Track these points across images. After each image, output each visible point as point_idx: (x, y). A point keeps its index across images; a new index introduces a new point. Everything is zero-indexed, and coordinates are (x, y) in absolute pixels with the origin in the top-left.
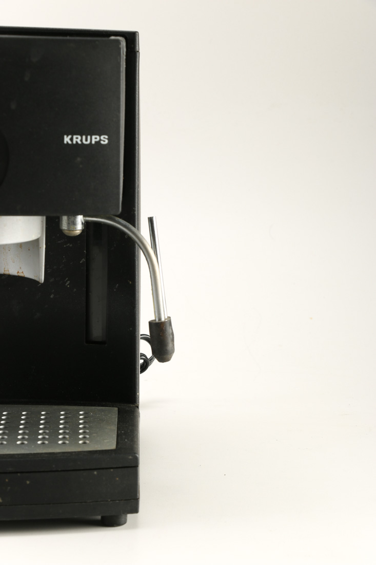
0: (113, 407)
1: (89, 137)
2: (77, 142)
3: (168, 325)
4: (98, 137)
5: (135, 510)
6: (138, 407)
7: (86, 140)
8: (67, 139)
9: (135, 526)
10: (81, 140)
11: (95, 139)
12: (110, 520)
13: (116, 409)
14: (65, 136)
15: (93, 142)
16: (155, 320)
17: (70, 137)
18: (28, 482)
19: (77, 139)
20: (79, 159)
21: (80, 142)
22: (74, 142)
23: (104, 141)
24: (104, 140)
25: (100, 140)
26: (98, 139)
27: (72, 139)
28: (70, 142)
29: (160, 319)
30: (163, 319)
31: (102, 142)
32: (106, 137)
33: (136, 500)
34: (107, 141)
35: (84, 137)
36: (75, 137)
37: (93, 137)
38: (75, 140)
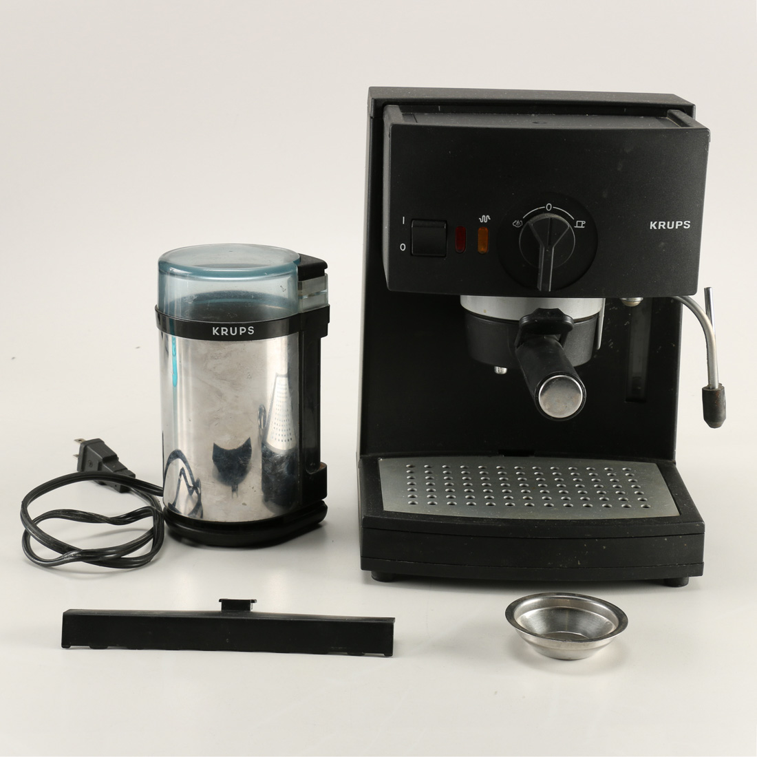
0: (651, 462)
1: (673, 222)
2: (661, 227)
4: (681, 222)
5: (700, 573)
6: (675, 463)
7: (670, 226)
8: (652, 225)
10: (666, 226)
11: (678, 224)
12: (674, 581)
13: (655, 465)
14: (651, 223)
15: (677, 228)
16: (708, 387)
17: (656, 223)
18: (604, 547)
19: (662, 225)
20: (663, 244)
21: (664, 228)
22: (659, 228)
23: (687, 226)
24: (687, 225)
25: (683, 225)
26: (681, 224)
27: (657, 225)
28: (655, 228)
29: (714, 388)
30: (716, 388)
31: (685, 227)
32: (689, 222)
33: (702, 564)
34: (689, 226)
35: (669, 222)
36: (660, 223)
37: (677, 222)
38: (660, 225)
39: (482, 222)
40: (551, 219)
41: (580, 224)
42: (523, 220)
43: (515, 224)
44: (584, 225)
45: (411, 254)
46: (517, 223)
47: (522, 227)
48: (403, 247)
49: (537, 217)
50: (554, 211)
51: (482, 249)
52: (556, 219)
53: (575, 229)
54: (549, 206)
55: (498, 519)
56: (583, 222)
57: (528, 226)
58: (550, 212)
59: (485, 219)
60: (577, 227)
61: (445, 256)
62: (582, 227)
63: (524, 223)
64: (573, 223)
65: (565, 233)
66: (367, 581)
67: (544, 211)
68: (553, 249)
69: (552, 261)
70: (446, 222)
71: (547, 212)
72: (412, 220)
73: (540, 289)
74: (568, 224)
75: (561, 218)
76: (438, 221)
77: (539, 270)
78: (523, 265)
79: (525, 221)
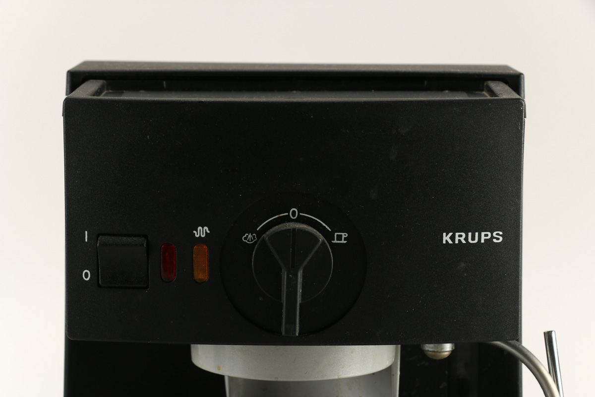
1: (477, 234)
2: (459, 240)
4: (489, 234)
7: (473, 239)
8: (446, 238)
10: (466, 239)
11: (484, 236)
14: (444, 234)
15: (483, 241)
17: (450, 234)
19: (460, 237)
20: (463, 265)
21: (464, 242)
22: (457, 242)
23: (498, 239)
24: (498, 237)
25: (492, 237)
26: (489, 237)
27: (453, 238)
28: (450, 242)
31: (495, 240)
32: (501, 233)
34: (501, 239)
35: (470, 234)
36: (457, 234)
37: (483, 234)
38: (457, 238)
39: (197, 236)
40: (294, 229)
41: (339, 238)
42: (256, 232)
43: (245, 238)
44: (345, 239)
45: (99, 286)
47: (256, 243)
48: (87, 275)
49: (277, 227)
50: (300, 220)
51: (201, 275)
52: (300, 230)
53: (332, 245)
54: (294, 213)
56: (344, 235)
57: (264, 241)
58: (294, 221)
59: (201, 232)
60: (335, 241)
61: (147, 287)
62: (343, 241)
63: (259, 237)
64: (329, 236)
65: (315, 249)
67: (287, 219)
68: (300, 274)
69: (300, 291)
70: (146, 237)
71: (290, 220)
72: (99, 235)
73: (283, 333)
74: (321, 238)
75: (310, 229)
76: (135, 236)
77: (282, 304)
78: (261, 299)
79: (260, 234)
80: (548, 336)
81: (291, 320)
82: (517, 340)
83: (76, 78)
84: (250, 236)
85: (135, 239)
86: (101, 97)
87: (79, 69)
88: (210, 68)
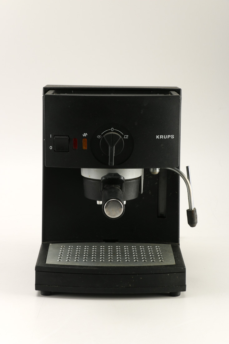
0: (169, 244)
1: (166, 136)
3: (195, 212)
4: (170, 136)
5: (184, 290)
6: (179, 244)
7: (165, 137)
8: (157, 137)
9: (184, 297)
10: (163, 137)
11: (169, 136)
12: (174, 294)
13: (170, 245)
15: (168, 138)
16: (189, 209)
17: (159, 136)
18: (141, 278)
19: (162, 137)
20: (162, 145)
21: (163, 138)
22: (160, 138)
25: (171, 137)
27: (159, 137)
28: (159, 138)
29: (191, 209)
30: (193, 209)
31: (172, 138)
33: (185, 286)
34: (173, 137)
35: (164, 136)
36: (161, 136)
37: (168, 136)
38: (161, 137)
40: (112, 134)
41: (126, 137)
43: (98, 137)
45: (55, 151)
46: (99, 137)
47: (101, 138)
48: (51, 148)
49: (107, 133)
50: (114, 131)
51: (85, 148)
52: (114, 134)
53: (124, 139)
54: (112, 129)
55: (95, 266)
56: (127, 136)
57: (103, 137)
58: (112, 131)
59: (85, 135)
60: (125, 138)
61: (69, 151)
62: (127, 138)
64: (123, 136)
65: (119, 140)
66: (38, 295)
67: (110, 131)
68: (114, 147)
69: (114, 152)
70: (69, 136)
71: (111, 131)
72: (54, 136)
73: (109, 165)
74: (121, 137)
75: (117, 134)
76: (65, 136)
77: (109, 156)
78: (102, 155)
79: (102, 135)
80: (187, 168)
81: (112, 161)
82: (178, 169)
83: (46, 90)
84: (99, 136)
85: (65, 137)
86: (54, 94)
87: (46, 87)
88: (86, 87)
